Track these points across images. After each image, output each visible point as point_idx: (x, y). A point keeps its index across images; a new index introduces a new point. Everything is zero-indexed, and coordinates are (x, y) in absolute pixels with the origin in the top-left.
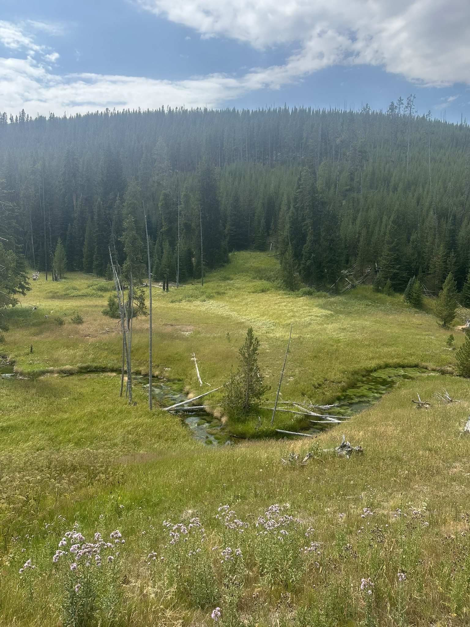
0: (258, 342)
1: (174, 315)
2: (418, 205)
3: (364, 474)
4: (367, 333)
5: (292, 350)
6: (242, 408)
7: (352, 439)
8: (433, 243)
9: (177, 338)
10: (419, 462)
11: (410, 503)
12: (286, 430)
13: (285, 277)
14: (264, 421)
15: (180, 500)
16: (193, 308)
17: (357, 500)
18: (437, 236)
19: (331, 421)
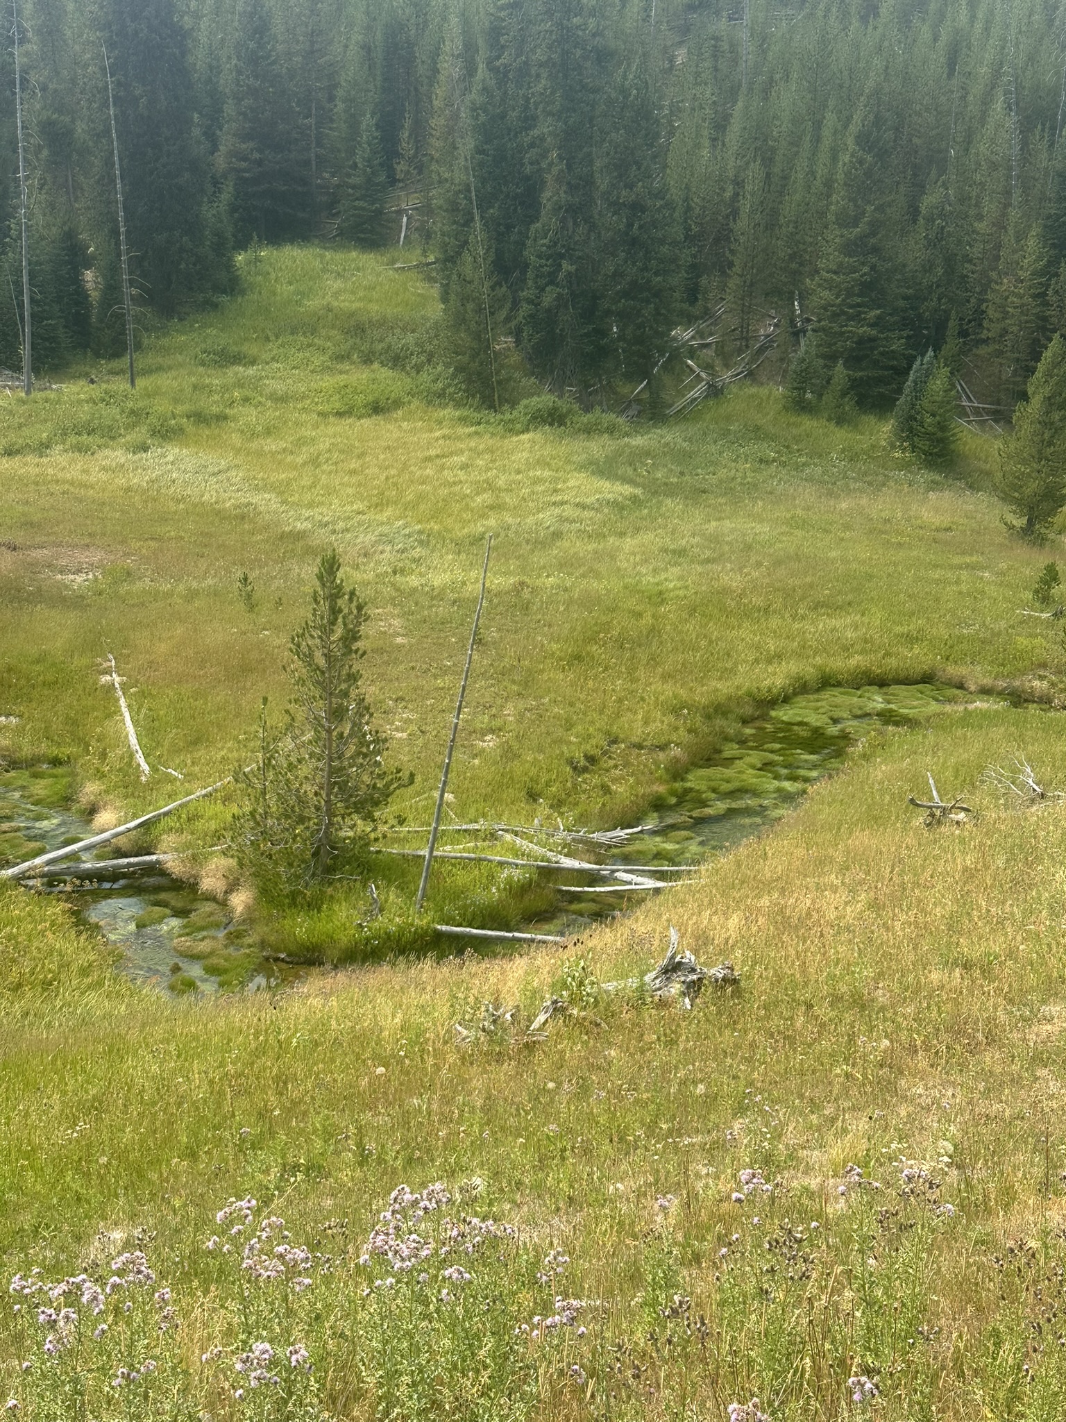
0: (360, 608)
1: (20, 508)
2: (951, 74)
3: (743, 1058)
4: (759, 564)
5: (492, 634)
6: (308, 855)
7: (701, 941)
8: (1001, 225)
9: (38, 596)
10: (929, 1007)
11: (893, 1146)
12: (470, 926)
13: (464, 354)
14: (392, 897)
15: (79, 1200)
16: (96, 476)
17: (715, 1150)
18: (1016, 197)
19: (630, 883)
